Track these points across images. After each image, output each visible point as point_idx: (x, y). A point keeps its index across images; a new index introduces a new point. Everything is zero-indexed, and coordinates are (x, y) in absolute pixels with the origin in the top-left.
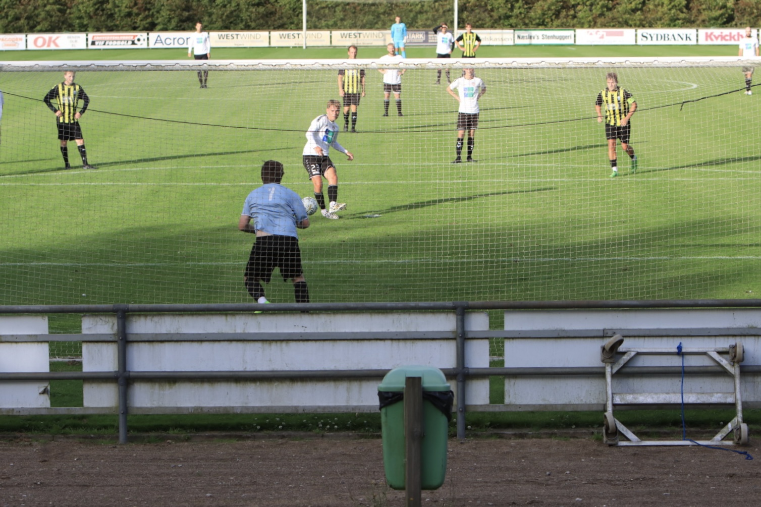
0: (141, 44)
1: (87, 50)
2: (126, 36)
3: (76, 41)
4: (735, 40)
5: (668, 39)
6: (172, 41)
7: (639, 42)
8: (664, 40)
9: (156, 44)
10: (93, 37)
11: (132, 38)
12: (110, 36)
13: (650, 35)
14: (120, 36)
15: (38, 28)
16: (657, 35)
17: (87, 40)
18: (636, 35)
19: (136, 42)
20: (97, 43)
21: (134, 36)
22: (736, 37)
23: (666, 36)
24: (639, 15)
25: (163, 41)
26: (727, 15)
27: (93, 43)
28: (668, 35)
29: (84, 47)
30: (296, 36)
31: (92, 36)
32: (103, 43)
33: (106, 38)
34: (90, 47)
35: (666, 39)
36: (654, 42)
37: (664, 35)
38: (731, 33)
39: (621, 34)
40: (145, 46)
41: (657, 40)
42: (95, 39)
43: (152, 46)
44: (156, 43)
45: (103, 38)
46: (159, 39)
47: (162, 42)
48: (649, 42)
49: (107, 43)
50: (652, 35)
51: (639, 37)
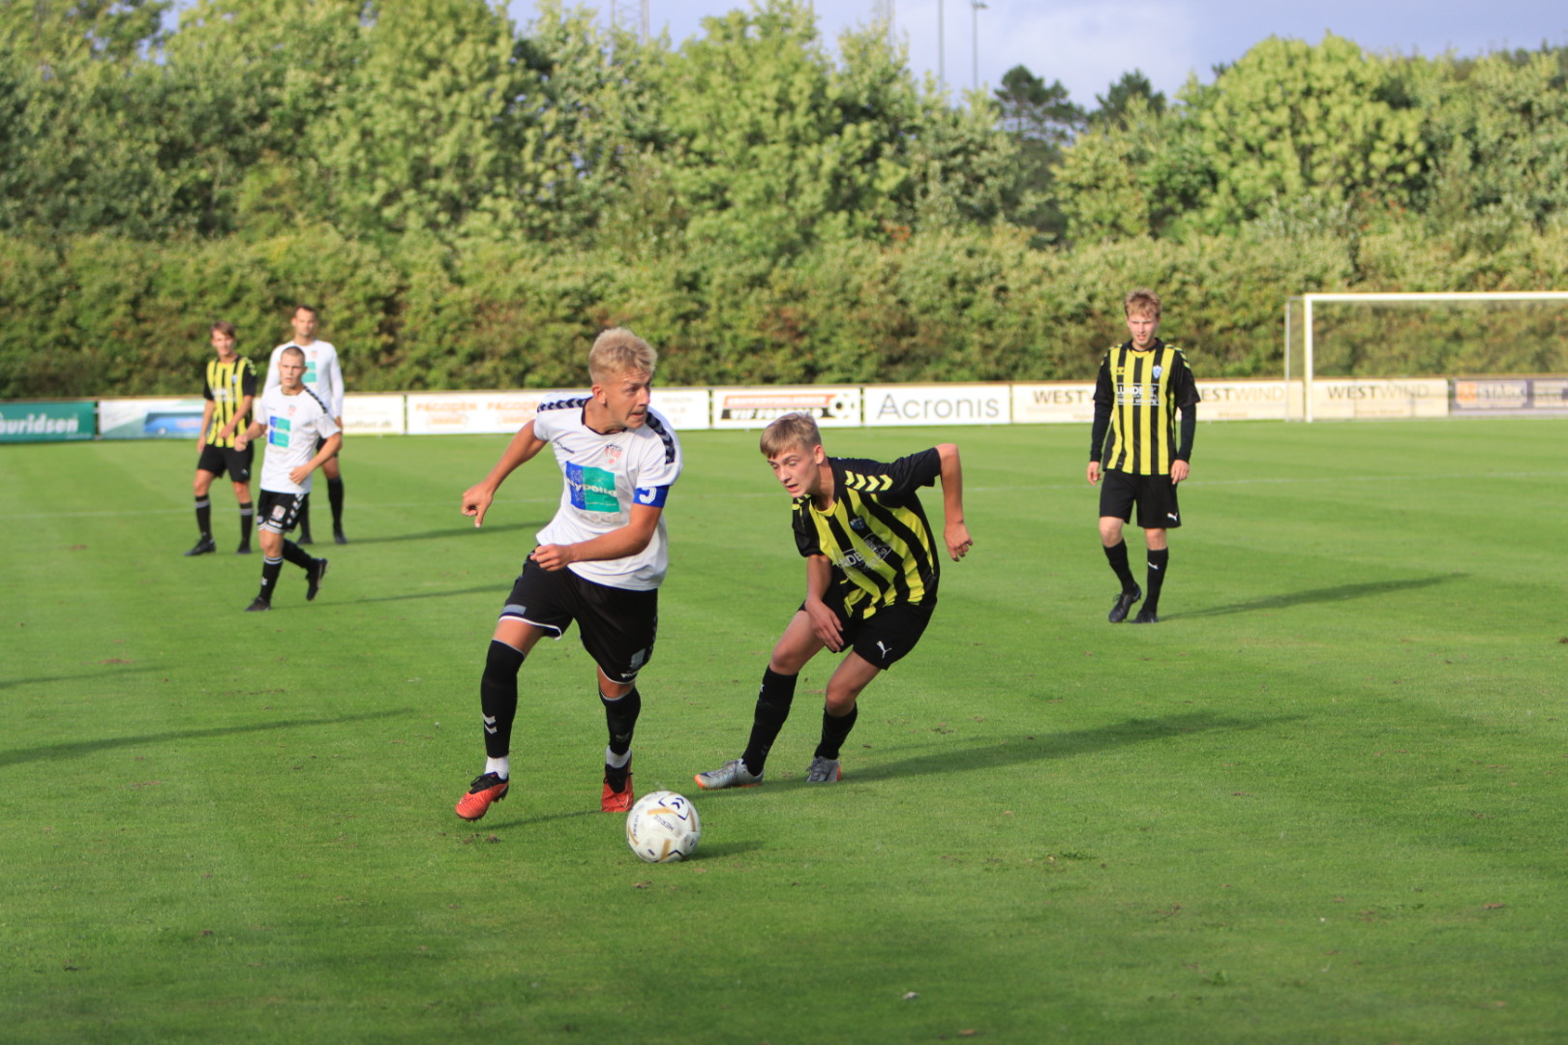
0: (846, 417)
1: (711, 431)
2: (806, 396)
3: (683, 410)
6: (921, 409)
9: (883, 416)
10: (727, 398)
11: (822, 401)
12: (768, 396)
14: (792, 396)
15: (531, 378)
17: (711, 406)
19: (832, 410)
20: (734, 414)
21: (829, 397)
25: (900, 408)
27: (726, 415)
29: (704, 425)
30: (1222, 394)
31: (722, 395)
32: (750, 413)
33: (757, 402)
34: (720, 424)
40: (853, 421)
42: (731, 403)
43: (871, 420)
44: (882, 412)
45: (751, 401)
46: (889, 403)
47: (896, 412)
49: (760, 414)
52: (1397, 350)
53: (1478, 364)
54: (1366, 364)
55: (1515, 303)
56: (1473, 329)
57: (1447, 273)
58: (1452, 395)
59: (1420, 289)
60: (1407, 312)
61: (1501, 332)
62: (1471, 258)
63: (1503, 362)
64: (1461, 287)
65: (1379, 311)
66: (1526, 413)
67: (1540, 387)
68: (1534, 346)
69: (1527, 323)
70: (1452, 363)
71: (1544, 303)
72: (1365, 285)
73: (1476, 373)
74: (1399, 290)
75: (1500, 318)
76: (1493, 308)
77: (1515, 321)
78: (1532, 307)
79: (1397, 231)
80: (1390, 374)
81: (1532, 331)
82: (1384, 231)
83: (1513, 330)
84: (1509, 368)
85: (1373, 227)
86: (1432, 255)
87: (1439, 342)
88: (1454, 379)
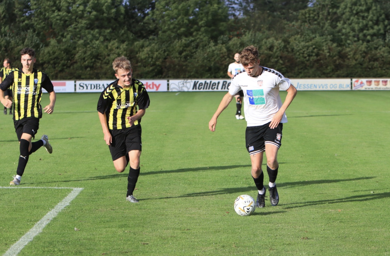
4: (150, 88)
5: (100, 88)
7: (78, 91)
8: (97, 88)
13: (86, 85)
16: (91, 85)
18: (75, 85)
22: (151, 86)
23: (98, 85)
24: (88, 71)
26: (156, 70)
28: (99, 85)
35: (98, 88)
36: (89, 90)
37: (97, 85)
38: (147, 83)
39: (64, 85)
41: (91, 88)
48: (85, 90)
50: (87, 85)
51: (78, 86)
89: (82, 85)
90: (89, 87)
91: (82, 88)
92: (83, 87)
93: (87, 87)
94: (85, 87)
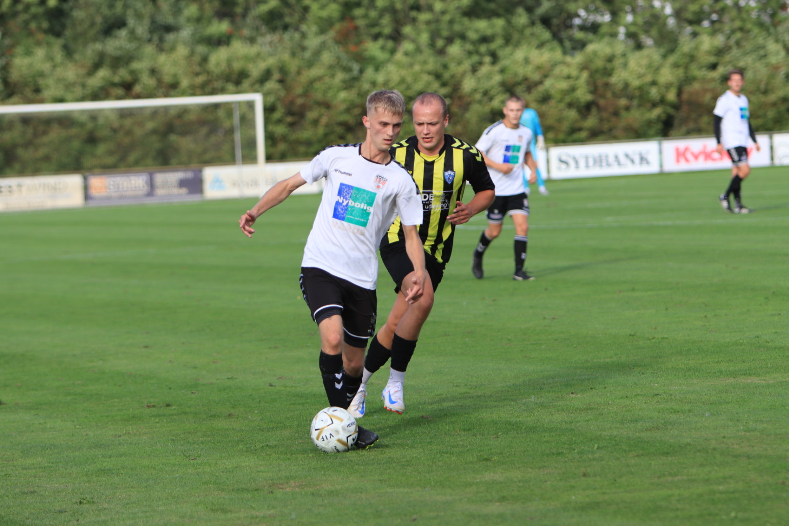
5: (608, 165)
7: (555, 174)
8: (601, 166)
13: (574, 158)
16: (586, 158)
18: (548, 160)
23: (604, 158)
28: (607, 157)
35: (605, 164)
36: (581, 173)
37: (600, 157)
41: (587, 166)
48: (571, 173)
50: (578, 158)
51: (554, 163)
52: (42, 152)
53: (110, 160)
54: (17, 166)
55: (141, 109)
56: (105, 132)
57: (84, 86)
58: (86, 188)
59: (61, 100)
60: (49, 121)
61: (129, 133)
62: (103, 73)
63: (132, 158)
64: (95, 97)
65: (26, 120)
66: (150, 201)
67: (160, 178)
68: (156, 144)
69: (150, 125)
70: (87, 162)
71: (166, 109)
72: (15, 98)
73: (108, 169)
74: (42, 101)
75: (128, 122)
76: (124, 114)
77: (141, 124)
78: (155, 112)
79: (40, 53)
80: (36, 171)
81: (154, 132)
82: (28, 53)
83: (139, 132)
84: (137, 163)
85: (19, 50)
86: (71, 73)
87: (76, 144)
88: (87, 174)
89: (564, 158)
90: (582, 163)
91: (563, 166)
92: (566, 163)
93: (577, 162)
94: (572, 163)
